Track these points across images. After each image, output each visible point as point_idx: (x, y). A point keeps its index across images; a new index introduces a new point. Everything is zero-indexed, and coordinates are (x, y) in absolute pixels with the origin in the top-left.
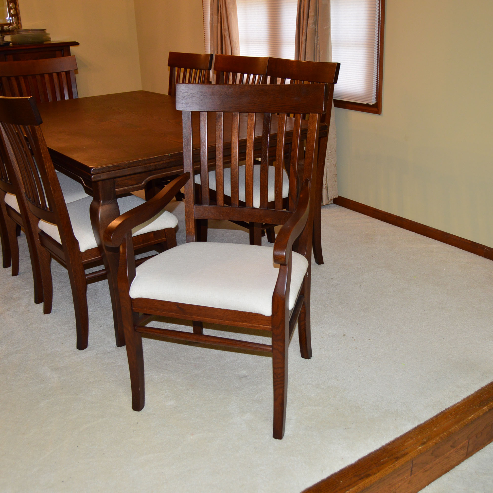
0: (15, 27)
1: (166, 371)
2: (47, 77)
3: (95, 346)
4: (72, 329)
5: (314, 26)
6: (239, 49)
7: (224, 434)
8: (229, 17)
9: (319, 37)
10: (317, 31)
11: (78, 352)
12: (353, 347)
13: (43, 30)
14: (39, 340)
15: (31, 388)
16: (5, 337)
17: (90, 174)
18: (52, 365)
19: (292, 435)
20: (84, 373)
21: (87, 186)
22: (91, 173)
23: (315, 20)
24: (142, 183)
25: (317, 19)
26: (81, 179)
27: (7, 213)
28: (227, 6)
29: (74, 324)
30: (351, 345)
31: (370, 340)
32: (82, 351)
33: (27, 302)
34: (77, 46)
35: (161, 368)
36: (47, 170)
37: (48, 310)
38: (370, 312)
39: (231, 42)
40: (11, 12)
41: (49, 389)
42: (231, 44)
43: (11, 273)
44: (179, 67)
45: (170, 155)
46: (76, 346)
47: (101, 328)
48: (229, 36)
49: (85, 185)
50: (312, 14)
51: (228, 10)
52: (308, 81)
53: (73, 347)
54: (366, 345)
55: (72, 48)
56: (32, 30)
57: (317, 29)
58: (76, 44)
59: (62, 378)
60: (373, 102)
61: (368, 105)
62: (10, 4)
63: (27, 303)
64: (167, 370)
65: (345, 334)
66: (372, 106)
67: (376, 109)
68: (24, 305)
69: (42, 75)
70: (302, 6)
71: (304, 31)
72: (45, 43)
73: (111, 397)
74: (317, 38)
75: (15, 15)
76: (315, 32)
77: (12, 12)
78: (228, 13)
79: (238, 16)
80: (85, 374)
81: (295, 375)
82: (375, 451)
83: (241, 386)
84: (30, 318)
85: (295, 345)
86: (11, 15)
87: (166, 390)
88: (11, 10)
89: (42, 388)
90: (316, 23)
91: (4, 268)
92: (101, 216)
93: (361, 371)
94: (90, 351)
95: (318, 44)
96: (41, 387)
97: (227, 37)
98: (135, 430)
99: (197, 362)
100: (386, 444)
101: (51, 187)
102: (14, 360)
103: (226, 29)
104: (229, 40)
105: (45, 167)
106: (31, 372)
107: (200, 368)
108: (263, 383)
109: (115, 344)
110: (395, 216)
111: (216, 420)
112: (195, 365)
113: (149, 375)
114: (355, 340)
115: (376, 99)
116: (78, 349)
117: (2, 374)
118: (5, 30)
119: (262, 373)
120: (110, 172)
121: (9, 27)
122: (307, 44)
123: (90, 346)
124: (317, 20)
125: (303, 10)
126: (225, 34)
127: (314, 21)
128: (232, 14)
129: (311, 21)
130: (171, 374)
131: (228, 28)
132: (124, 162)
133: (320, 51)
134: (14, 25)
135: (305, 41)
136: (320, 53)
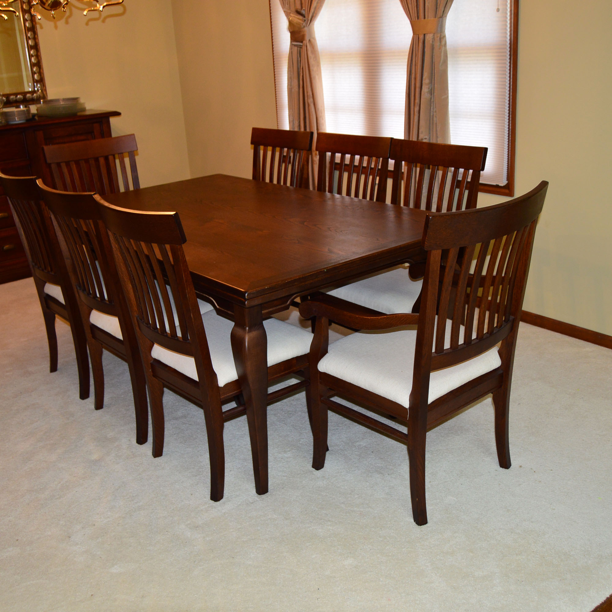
0: (39, 95)
1: (329, 523)
2: (102, 161)
3: (232, 496)
4: (196, 476)
5: (429, 95)
6: (325, 118)
7: (425, 596)
8: (313, 81)
9: (436, 107)
10: (433, 101)
11: (214, 505)
12: (536, 481)
13: (76, 99)
14: (161, 491)
15: (174, 554)
16: (117, 490)
17: (243, 299)
18: (189, 522)
19: (502, 592)
20: (232, 530)
21: (221, 308)
22: (246, 298)
23: (430, 88)
24: (287, 302)
25: (433, 86)
26: (212, 299)
27: (91, 335)
28: (311, 68)
29: (196, 469)
30: (532, 478)
31: (552, 470)
32: (218, 502)
33: (128, 443)
34: (118, 116)
35: (321, 519)
36: (189, 295)
37: (158, 452)
38: (541, 436)
39: (317, 110)
40: (34, 76)
41: (196, 553)
42: (317, 113)
43: (93, 406)
44: (266, 146)
45: (325, 271)
46: (209, 496)
47: (232, 472)
48: (314, 104)
49: (218, 307)
50: (426, 81)
51: (312, 73)
52: (444, 167)
53: (205, 497)
54: (550, 477)
55: (113, 120)
56: (64, 100)
57: (434, 99)
58: (117, 114)
59: (208, 539)
60: (503, 182)
61: (497, 186)
62: (34, 67)
63: (128, 445)
64: (329, 521)
65: (520, 465)
66: (504, 187)
67: (507, 191)
68: (126, 447)
69: (97, 160)
70: (413, 71)
71: (417, 101)
72: (79, 114)
73: (276, 559)
74: (433, 109)
75: (39, 80)
76: (430, 102)
77: (36, 76)
78: (312, 76)
79: (323, 79)
80: (233, 532)
81: (481, 519)
82: (600, 604)
83: (424, 536)
84: (139, 464)
85: (469, 482)
86: (35, 80)
87: (338, 547)
88: (34, 75)
89: (188, 552)
90: (431, 92)
91: (81, 400)
92: (248, 344)
93: (554, 509)
94: (229, 503)
95: (434, 116)
96: (186, 552)
97: (312, 105)
98: (319, 598)
99: (362, 510)
100: (610, 595)
101: (191, 314)
102: (139, 518)
103: (310, 96)
104: (314, 107)
105: (187, 291)
106: (166, 533)
107: (368, 517)
108: (447, 531)
109: (254, 491)
110: (533, 314)
111: (409, 579)
112: (360, 514)
113: (311, 529)
114: (535, 472)
115: (508, 179)
116: (212, 501)
117: (132, 537)
118: (28, 99)
119: (442, 519)
120: (265, 295)
121: (33, 95)
122: (421, 116)
123: (226, 496)
124: (433, 88)
125: (414, 77)
126: (309, 101)
127: (429, 90)
128: (317, 77)
129: (425, 89)
130: (337, 526)
131: (313, 94)
132: (280, 282)
133: (437, 124)
134: (38, 93)
135: (418, 112)
136: (438, 126)
